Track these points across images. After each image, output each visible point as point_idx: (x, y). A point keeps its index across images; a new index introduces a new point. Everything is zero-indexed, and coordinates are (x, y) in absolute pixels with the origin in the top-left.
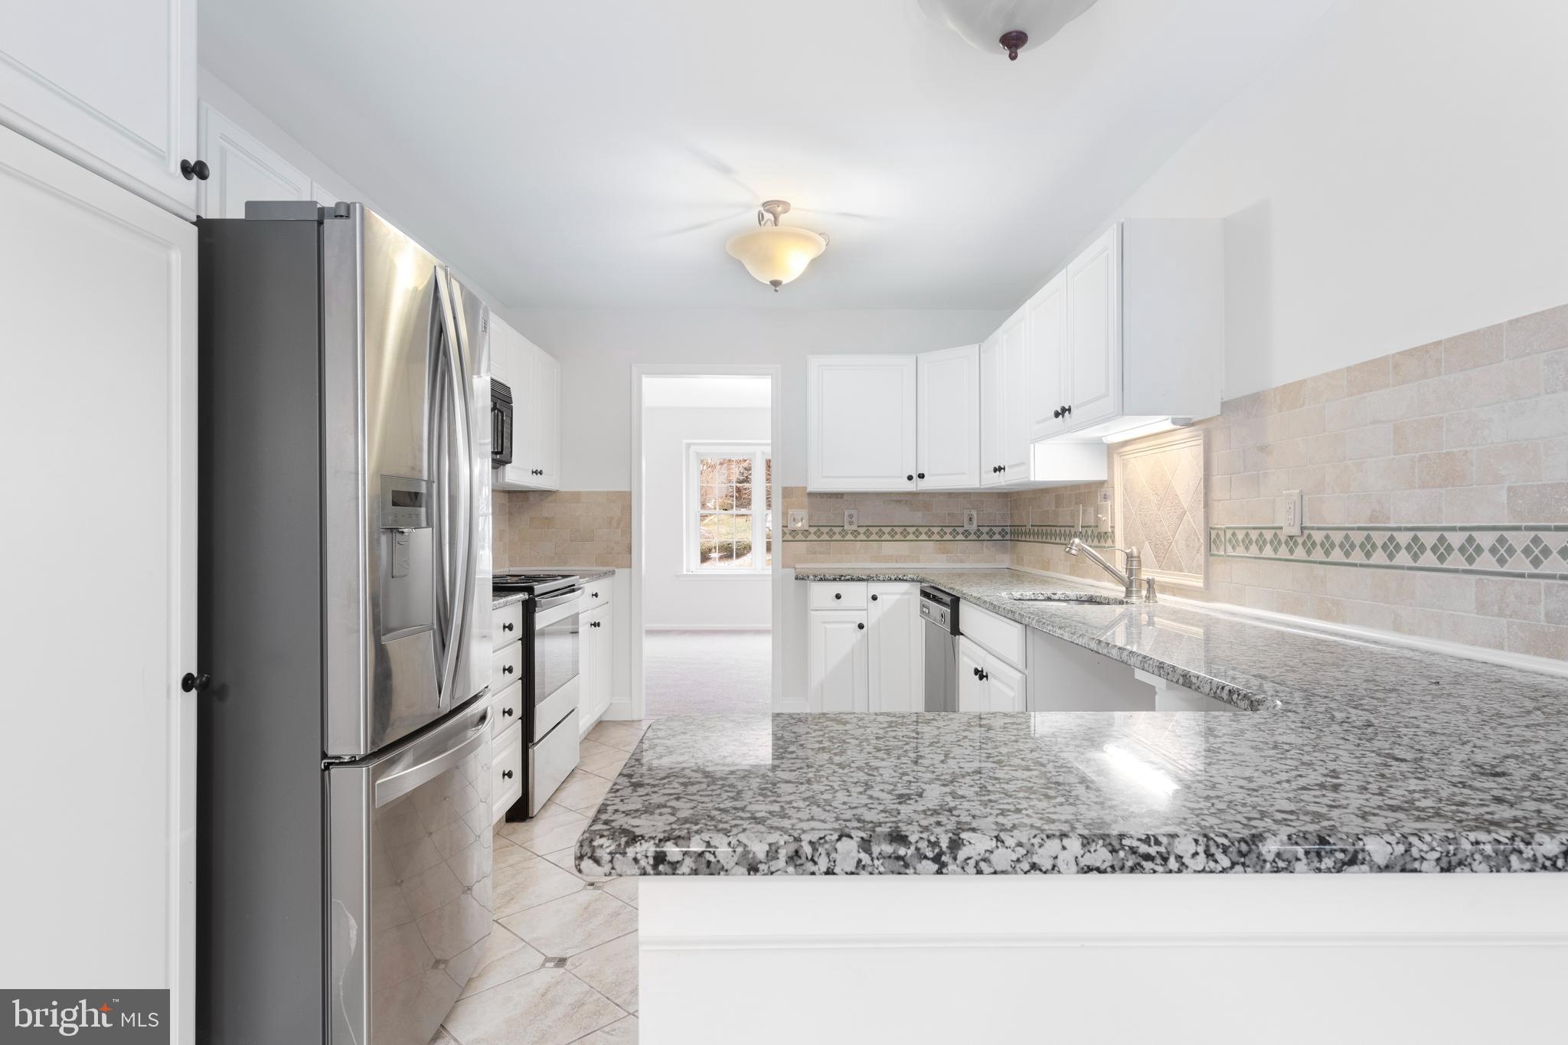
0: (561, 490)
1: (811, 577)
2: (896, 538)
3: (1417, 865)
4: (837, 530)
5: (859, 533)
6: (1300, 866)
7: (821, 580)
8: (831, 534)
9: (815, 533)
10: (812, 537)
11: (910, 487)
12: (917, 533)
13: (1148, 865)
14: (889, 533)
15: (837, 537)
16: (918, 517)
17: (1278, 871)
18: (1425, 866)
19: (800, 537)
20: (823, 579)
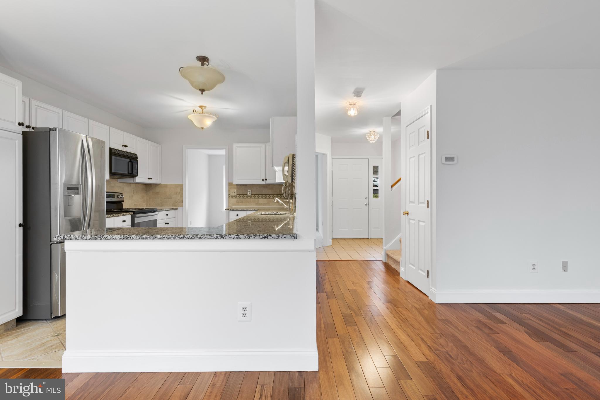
0: (162, 183)
1: (229, 209)
2: (263, 198)
3: (164, 238)
4: (245, 196)
5: (252, 197)
6: (148, 238)
7: (232, 210)
8: (243, 197)
9: (239, 197)
10: (238, 198)
11: (263, 183)
12: (270, 197)
13: (128, 238)
14: (261, 197)
15: (245, 198)
16: (270, 192)
17: (145, 239)
18: (165, 238)
19: (234, 198)
20: (233, 210)
